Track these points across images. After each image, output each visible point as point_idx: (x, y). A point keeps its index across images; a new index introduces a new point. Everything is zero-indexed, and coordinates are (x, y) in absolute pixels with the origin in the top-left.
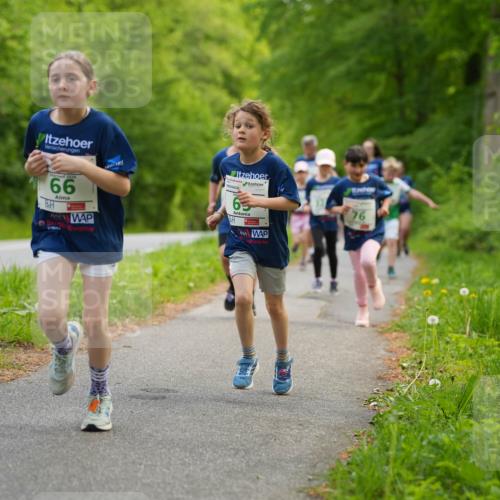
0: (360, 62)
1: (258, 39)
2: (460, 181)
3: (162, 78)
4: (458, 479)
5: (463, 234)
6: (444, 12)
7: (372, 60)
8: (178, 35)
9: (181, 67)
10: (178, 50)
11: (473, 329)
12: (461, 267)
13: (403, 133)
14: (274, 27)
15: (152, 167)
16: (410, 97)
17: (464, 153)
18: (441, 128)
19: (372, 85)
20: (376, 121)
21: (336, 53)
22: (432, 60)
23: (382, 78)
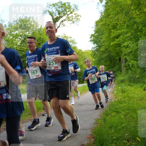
0: (106, 60)
1: (93, 58)
2: (120, 73)
3: (81, 65)
4: (118, 112)
5: (121, 80)
6: (115, 53)
7: (107, 59)
8: (83, 59)
9: (83, 63)
10: (83, 61)
11: (121, 92)
12: (120, 85)
13: (112, 68)
14: (94, 57)
15: (81, 76)
16: (112, 64)
17: (120, 70)
18: (117, 67)
19: (108, 62)
20: (109, 67)
21: (102, 59)
22: (115, 59)
23: (109, 61)
